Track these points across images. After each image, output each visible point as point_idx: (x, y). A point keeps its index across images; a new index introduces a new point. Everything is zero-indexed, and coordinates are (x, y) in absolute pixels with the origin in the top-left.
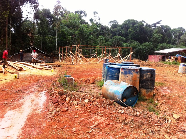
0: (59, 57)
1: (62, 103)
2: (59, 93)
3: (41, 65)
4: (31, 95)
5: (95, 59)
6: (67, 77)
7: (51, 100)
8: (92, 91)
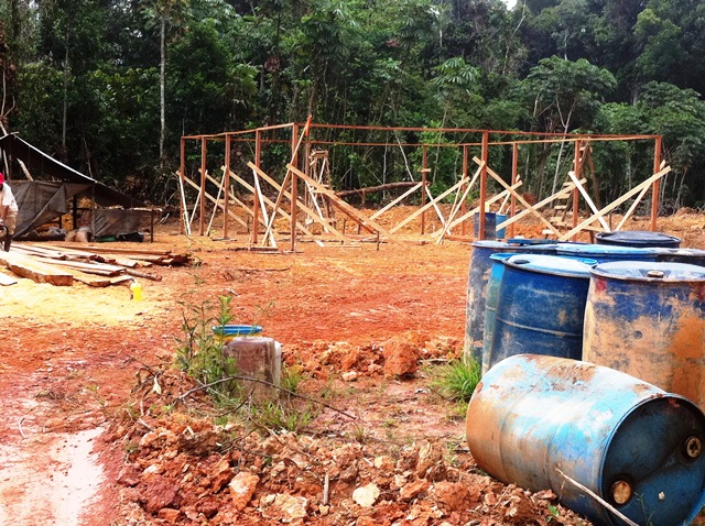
0: (177, 201)
1: (208, 507)
2: (185, 446)
3: (64, 258)
5: (416, 214)
6: (238, 339)
7: (135, 492)
8: (402, 430)
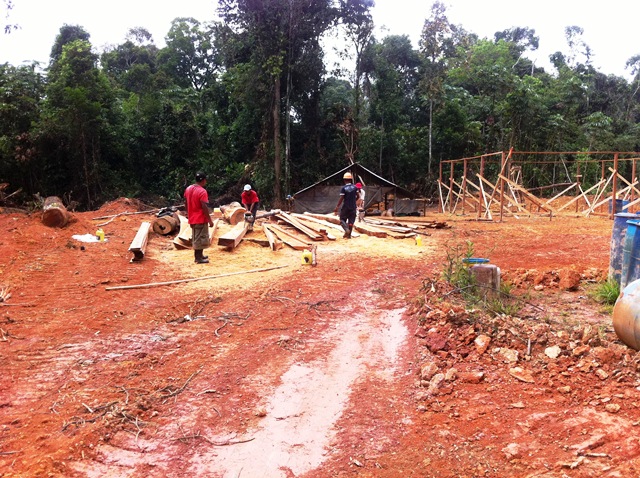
1: (463, 351)
2: (450, 319)
3: (382, 224)
4: (358, 321)
5: (573, 201)
6: (477, 265)
7: (424, 341)
8: (572, 318)
